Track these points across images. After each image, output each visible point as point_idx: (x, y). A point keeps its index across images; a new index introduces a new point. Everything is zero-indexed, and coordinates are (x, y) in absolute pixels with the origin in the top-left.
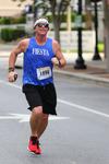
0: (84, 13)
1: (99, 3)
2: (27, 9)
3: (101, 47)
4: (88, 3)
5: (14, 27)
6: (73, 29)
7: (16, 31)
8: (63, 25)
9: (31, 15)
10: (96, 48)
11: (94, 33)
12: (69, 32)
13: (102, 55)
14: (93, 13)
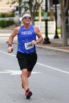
0: (49, 11)
1: (58, 5)
2: (15, 8)
3: (59, 31)
4: (51, 5)
5: (7, 19)
6: (42, 20)
7: (8, 22)
8: (36, 18)
9: (18, 12)
10: (56, 32)
11: (54, 22)
12: (40, 22)
13: (59, 35)
14: (54, 11)
